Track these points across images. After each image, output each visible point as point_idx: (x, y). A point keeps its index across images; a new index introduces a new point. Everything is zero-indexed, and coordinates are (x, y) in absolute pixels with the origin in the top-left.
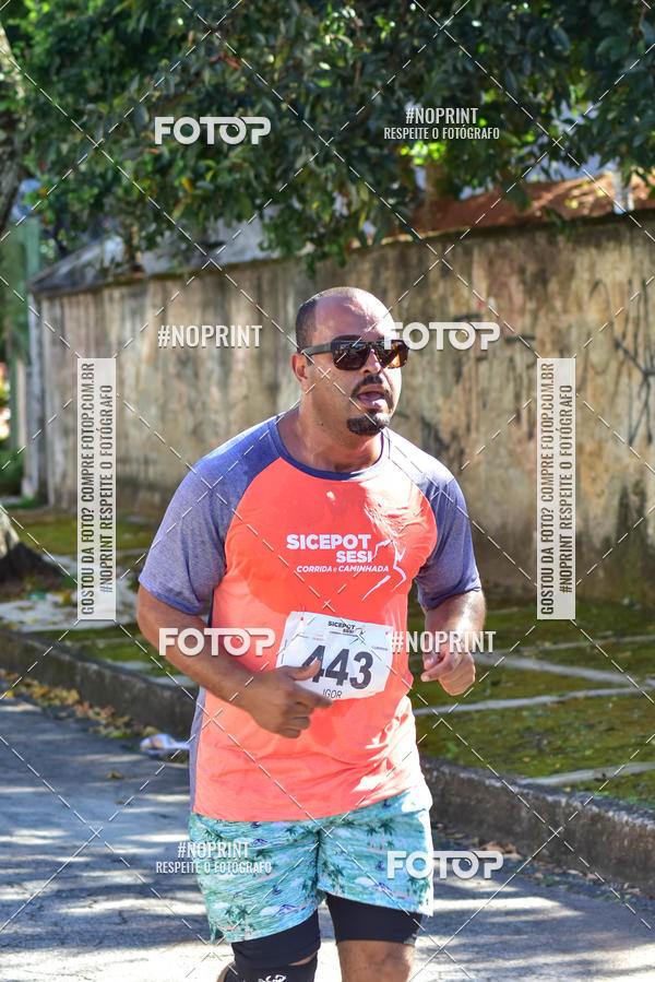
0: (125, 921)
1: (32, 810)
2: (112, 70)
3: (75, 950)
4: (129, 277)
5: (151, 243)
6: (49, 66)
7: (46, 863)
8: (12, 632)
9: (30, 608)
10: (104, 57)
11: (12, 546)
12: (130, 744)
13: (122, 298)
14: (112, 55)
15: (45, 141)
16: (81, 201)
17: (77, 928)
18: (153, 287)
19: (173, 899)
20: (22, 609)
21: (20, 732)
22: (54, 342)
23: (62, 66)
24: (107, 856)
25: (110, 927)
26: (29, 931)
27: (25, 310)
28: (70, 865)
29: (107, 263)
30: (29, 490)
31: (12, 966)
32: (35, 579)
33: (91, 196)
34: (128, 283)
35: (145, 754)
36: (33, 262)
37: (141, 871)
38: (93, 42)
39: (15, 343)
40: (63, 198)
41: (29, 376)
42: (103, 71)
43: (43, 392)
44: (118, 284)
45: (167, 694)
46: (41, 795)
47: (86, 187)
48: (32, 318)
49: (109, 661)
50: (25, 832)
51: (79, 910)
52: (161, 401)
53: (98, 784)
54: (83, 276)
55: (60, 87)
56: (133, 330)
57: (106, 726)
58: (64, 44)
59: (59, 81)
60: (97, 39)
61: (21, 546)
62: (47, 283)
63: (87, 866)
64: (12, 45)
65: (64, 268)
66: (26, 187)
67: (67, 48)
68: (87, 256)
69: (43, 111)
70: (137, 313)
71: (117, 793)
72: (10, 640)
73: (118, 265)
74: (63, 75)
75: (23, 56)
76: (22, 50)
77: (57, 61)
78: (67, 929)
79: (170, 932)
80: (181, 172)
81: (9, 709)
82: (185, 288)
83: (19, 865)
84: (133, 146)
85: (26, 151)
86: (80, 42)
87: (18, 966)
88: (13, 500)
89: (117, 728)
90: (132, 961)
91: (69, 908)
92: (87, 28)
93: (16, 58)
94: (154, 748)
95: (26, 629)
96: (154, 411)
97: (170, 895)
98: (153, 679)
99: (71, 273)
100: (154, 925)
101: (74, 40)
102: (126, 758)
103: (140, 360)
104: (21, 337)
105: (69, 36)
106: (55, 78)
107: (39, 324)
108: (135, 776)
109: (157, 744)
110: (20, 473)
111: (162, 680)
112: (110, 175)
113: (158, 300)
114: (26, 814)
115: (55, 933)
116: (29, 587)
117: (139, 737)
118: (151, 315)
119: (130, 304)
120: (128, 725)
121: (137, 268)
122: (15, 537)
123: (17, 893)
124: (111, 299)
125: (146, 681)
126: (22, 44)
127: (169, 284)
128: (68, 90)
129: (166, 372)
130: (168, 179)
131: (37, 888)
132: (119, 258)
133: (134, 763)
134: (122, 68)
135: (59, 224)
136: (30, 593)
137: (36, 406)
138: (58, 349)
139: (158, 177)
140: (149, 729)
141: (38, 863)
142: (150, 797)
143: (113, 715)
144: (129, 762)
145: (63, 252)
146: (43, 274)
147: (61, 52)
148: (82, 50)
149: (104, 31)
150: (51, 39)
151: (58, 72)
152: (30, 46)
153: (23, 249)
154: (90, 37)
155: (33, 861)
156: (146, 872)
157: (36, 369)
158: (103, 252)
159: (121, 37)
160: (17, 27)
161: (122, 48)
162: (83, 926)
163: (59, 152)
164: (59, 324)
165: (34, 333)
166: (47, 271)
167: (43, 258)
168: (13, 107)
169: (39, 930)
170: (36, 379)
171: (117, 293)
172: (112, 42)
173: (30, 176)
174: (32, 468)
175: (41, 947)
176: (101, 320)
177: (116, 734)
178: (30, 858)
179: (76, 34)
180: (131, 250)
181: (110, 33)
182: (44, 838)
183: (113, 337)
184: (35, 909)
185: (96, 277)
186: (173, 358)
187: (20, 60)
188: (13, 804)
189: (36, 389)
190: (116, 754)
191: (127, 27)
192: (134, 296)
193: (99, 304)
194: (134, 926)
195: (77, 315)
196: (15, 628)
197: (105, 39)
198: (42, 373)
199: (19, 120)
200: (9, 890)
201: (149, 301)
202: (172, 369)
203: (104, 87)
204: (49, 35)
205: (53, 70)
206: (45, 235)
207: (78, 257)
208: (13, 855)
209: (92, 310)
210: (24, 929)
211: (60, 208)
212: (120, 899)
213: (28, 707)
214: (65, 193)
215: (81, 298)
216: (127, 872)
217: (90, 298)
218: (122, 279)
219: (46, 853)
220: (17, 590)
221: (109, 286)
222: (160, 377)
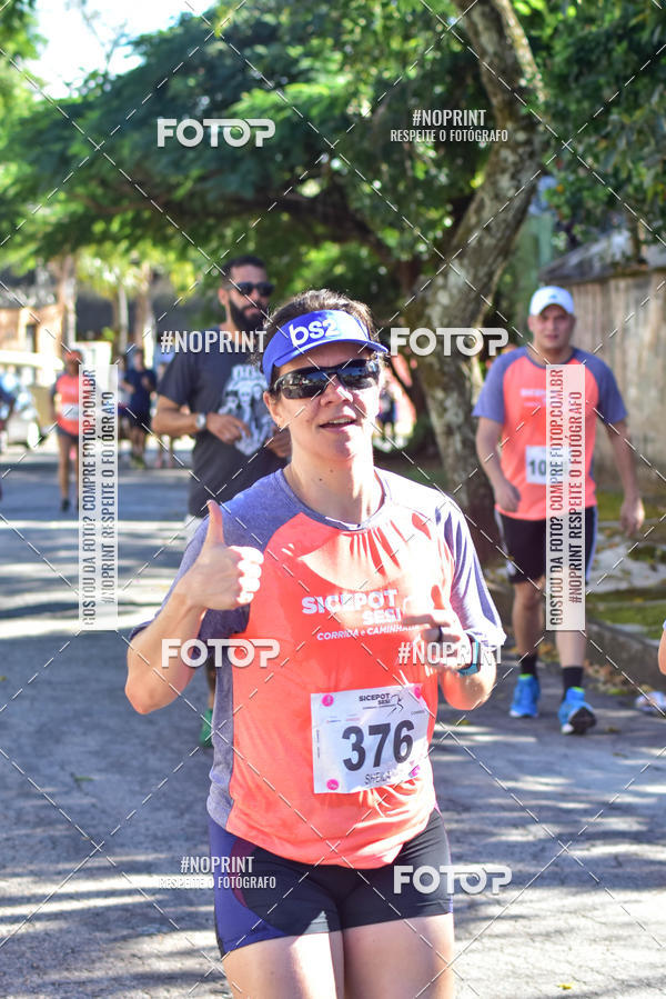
0: (620, 865)
1: (535, 758)
2: (625, 78)
3: (574, 890)
4: (634, 269)
5: (656, 237)
6: (568, 74)
7: (550, 808)
10: (619, 66)
12: (626, 700)
13: (627, 289)
14: (626, 64)
16: (595, 198)
17: (576, 869)
18: (655, 280)
23: (580, 74)
24: (605, 804)
25: (607, 870)
26: (532, 870)
28: (571, 811)
29: (618, 257)
33: (605, 195)
34: (634, 274)
35: (640, 710)
36: (546, 253)
37: (635, 819)
38: (609, 52)
40: (578, 195)
42: (617, 79)
44: (624, 275)
47: (600, 186)
49: (609, 623)
50: (530, 779)
51: (579, 853)
52: (661, 385)
53: (597, 737)
54: (591, 267)
55: (578, 93)
56: (637, 318)
57: (605, 683)
58: (582, 54)
59: (577, 88)
60: (613, 49)
62: (558, 273)
63: (585, 812)
64: (534, 55)
65: (574, 259)
66: (545, 184)
67: (584, 58)
68: (596, 249)
69: (560, 115)
70: (640, 304)
71: (614, 746)
73: (628, 259)
74: (581, 83)
75: (544, 65)
76: (544, 60)
77: (575, 69)
78: (567, 870)
79: (662, 877)
85: (545, 151)
86: (597, 52)
89: (615, 685)
90: (627, 902)
92: (603, 39)
93: (538, 66)
94: (649, 705)
96: (653, 393)
98: (648, 641)
99: (581, 264)
100: (647, 869)
101: (591, 51)
102: (623, 714)
103: (642, 346)
105: (587, 47)
106: (573, 85)
108: (631, 731)
109: (651, 702)
113: (660, 291)
115: (556, 873)
117: (636, 694)
118: (654, 305)
119: (634, 294)
120: (625, 683)
121: (642, 261)
123: (522, 835)
124: (617, 289)
125: (643, 643)
126: (544, 54)
128: (585, 97)
131: (541, 831)
132: (627, 253)
133: (631, 719)
135: (574, 218)
140: (645, 687)
141: (541, 808)
142: (644, 750)
143: (610, 673)
144: (626, 718)
145: (573, 243)
146: (554, 265)
147: (579, 61)
148: (599, 59)
149: (619, 42)
150: (569, 50)
151: (577, 79)
152: (551, 56)
153: (536, 241)
154: (605, 48)
155: (537, 806)
156: (641, 820)
158: (610, 246)
159: (635, 48)
160: (539, 38)
161: (635, 58)
162: (581, 868)
166: (558, 261)
167: (557, 252)
169: (541, 869)
171: (622, 284)
172: (626, 52)
173: (548, 174)
175: (543, 886)
176: (607, 307)
177: (613, 690)
178: (533, 803)
179: (593, 44)
180: (637, 243)
181: (625, 44)
182: (547, 784)
183: (618, 323)
184: (538, 851)
185: (603, 269)
187: (542, 68)
190: (614, 709)
191: (640, 39)
192: (638, 286)
193: (606, 293)
194: (629, 869)
195: (585, 303)
197: (620, 49)
199: (538, 123)
200: (514, 831)
201: (651, 291)
204: (567, 46)
205: (571, 79)
206: (558, 227)
207: (587, 249)
209: (599, 299)
210: (527, 868)
211: (576, 204)
212: (616, 844)
214: (580, 190)
215: (590, 288)
216: (622, 819)
217: (597, 288)
218: (629, 271)
219: (549, 800)
221: (615, 277)
222: (660, 362)
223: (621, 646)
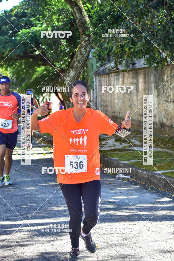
0: (111, 216)
2: (111, 24)
3: (100, 223)
4: (117, 72)
5: (120, 63)
10: (109, 21)
12: (114, 176)
13: (114, 75)
14: (111, 21)
15: (97, 40)
16: (104, 54)
18: (121, 73)
19: (122, 211)
22: (99, 85)
24: (108, 201)
25: (107, 218)
27: (93, 78)
29: (110, 68)
33: (106, 53)
35: (117, 178)
36: (95, 67)
37: (115, 205)
38: (107, 17)
39: (91, 86)
40: (100, 53)
41: (93, 93)
42: (109, 24)
43: (96, 96)
44: (113, 73)
47: (105, 51)
48: (94, 80)
49: (110, 157)
51: (101, 213)
52: (123, 99)
53: (106, 185)
54: (106, 71)
55: (99, 28)
56: (117, 83)
62: (97, 72)
64: (89, 19)
65: (102, 69)
66: (93, 51)
67: (101, 19)
68: (107, 66)
69: (96, 34)
70: (118, 79)
71: (110, 187)
77: (98, 22)
79: (121, 219)
80: (126, 47)
82: (128, 73)
84: (115, 42)
85: (92, 42)
86: (104, 18)
90: (112, 225)
92: (105, 15)
94: (119, 177)
96: (121, 101)
97: (121, 211)
98: (119, 162)
99: (103, 70)
100: (117, 217)
102: (113, 179)
104: (92, 85)
105: (101, 17)
107: (96, 82)
108: (114, 184)
109: (120, 176)
111: (121, 162)
112: (111, 48)
113: (122, 76)
118: (121, 80)
119: (116, 77)
121: (117, 69)
126: (91, 18)
127: (125, 73)
128: (101, 29)
130: (123, 49)
132: (113, 67)
135: (99, 59)
137: (95, 100)
138: (100, 87)
139: (121, 48)
142: (118, 188)
144: (113, 180)
145: (101, 66)
146: (96, 70)
147: (99, 20)
148: (104, 20)
150: (97, 17)
151: (99, 25)
152: (93, 19)
153: (92, 64)
156: (116, 205)
157: (95, 91)
158: (110, 65)
159: (113, 16)
161: (113, 19)
162: (102, 217)
164: (100, 81)
165: (95, 83)
166: (98, 69)
167: (97, 67)
168: (89, 33)
170: (95, 94)
171: (113, 75)
172: (111, 18)
173: (93, 48)
176: (110, 81)
179: (103, 16)
180: (116, 65)
181: (110, 16)
183: (112, 85)
185: (108, 71)
189: (95, 96)
190: (111, 178)
192: (117, 75)
193: (109, 77)
195: (104, 79)
197: (109, 17)
198: (96, 93)
199: (90, 36)
201: (120, 76)
206: (97, 62)
207: (105, 66)
209: (107, 78)
211: (99, 56)
212: (110, 211)
215: (105, 75)
216: (112, 205)
217: (107, 75)
218: (114, 71)
221: (111, 73)
223: (113, 163)
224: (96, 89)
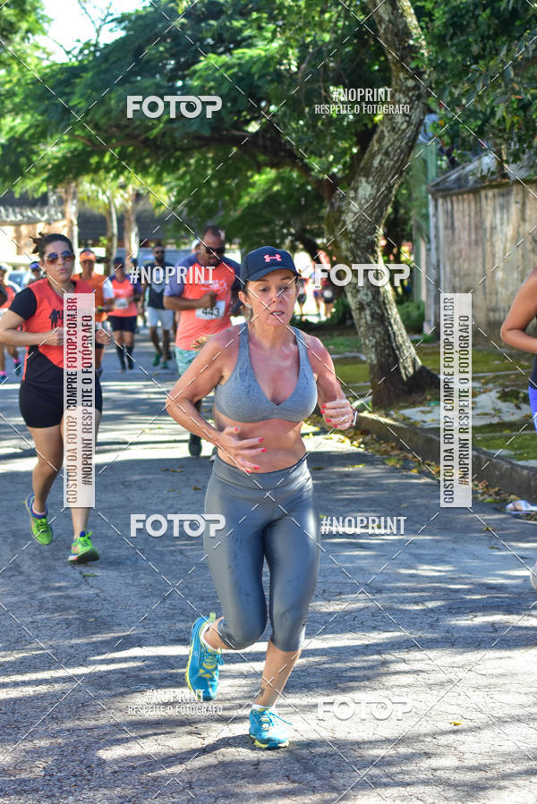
0: (496, 630)
1: (431, 552)
2: (489, 37)
3: (462, 650)
4: (499, 182)
5: (516, 157)
6: (445, 35)
7: (441, 589)
8: (417, 428)
9: (430, 412)
10: (484, 28)
11: (417, 369)
12: (499, 506)
13: (494, 196)
14: (489, 26)
15: (441, 87)
17: (462, 634)
19: (529, 615)
20: (423, 412)
21: (422, 497)
22: (446, 227)
23: (454, 34)
24: (484, 585)
25: (485, 634)
26: (429, 636)
27: (426, 205)
28: (457, 591)
29: (485, 172)
30: (428, 330)
31: (418, 661)
32: (432, 392)
33: (476, 126)
34: (498, 186)
35: (509, 514)
36: (432, 172)
38: (476, 17)
39: (419, 228)
40: (456, 127)
41: (428, 250)
42: (483, 37)
43: (438, 261)
44: (491, 187)
45: (525, 472)
46: (438, 541)
47: (472, 120)
48: (431, 210)
49: (484, 449)
50: (426, 567)
51: (464, 621)
52: (520, 268)
53: (477, 535)
54: (467, 181)
55: (453, 50)
56: (502, 219)
57: (482, 494)
58: (456, 19)
59: (452, 46)
60: (479, 15)
61: (423, 367)
62: (441, 187)
63: (469, 591)
64: (419, 21)
65: (454, 176)
66: (429, 119)
67: (457, 22)
68: (470, 167)
69: (441, 68)
70: (505, 207)
71: (490, 541)
72: (415, 433)
73: (493, 173)
74: (455, 41)
75: (427, 28)
76: (427, 23)
77: (451, 31)
78: (456, 635)
79: (528, 639)
81: (415, 481)
83: (422, 590)
84: (504, 93)
85: (429, 95)
86: (467, 17)
87: (422, 660)
88: (417, 337)
89: (490, 495)
90: (501, 658)
91: (457, 620)
92: (471, 8)
93: (422, 28)
94: (517, 510)
95: (426, 426)
96: (515, 275)
97: (527, 613)
98: (515, 462)
99: (458, 179)
100: (516, 633)
101: (462, 16)
102: (496, 517)
103: (506, 240)
104: (424, 224)
105: (459, 13)
106: (449, 43)
107: (436, 215)
108: (504, 529)
109: (518, 507)
110: (422, 318)
111: (522, 463)
112: (488, 111)
113: (519, 198)
114: (427, 554)
115: (448, 638)
116: (428, 397)
117: (506, 502)
118: (514, 208)
119: (499, 200)
120: (497, 493)
121: (505, 176)
122: (419, 362)
124: (486, 197)
125: (510, 463)
126: (427, 19)
127: (527, 187)
128: (459, 52)
129: (524, 249)
130: (528, 114)
132: (493, 169)
133: (501, 520)
134: (496, 36)
135: (453, 144)
136: (430, 400)
137: (433, 272)
138: (449, 232)
139: (520, 112)
140: (512, 497)
141: (436, 589)
142: (514, 544)
143: (487, 486)
144: (498, 520)
145: (453, 164)
146: (439, 180)
147: (454, 25)
148: (468, 24)
149: (484, 10)
150: (446, 16)
151: (451, 39)
152: (432, 20)
153: (425, 162)
154: (473, 14)
155: (432, 587)
157: (433, 246)
158: (481, 164)
159: (496, 14)
160: (423, 7)
161: (496, 21)
162: (466, 633)
163: (451, 94)
164: (450, 215)
165: (432, 220)
166: (442, 177)
167: (440, 170)
168: (420, 65)
169: (436, 635)
170: (433, 252)
171: (490, 194)
172: (489, 18)
173: (431, 111)
174: (430, 314)
175: (438, 647)
176: (479, 212)
177: (489, 499)
178: (430, 585)
179: (464, 12)
180: (500, 164)
181: (488, 11)
182: (440, 571)
183: (488, 224)
184: (433, 621)
185: (475, 182)
186: (530, 238)
187: (425, 30)
188: (418, 548)
189: (434, 260)
190: (490, 514)
191: (500, 6)
192: (502, 195)
193: (478, 200)
194: (502, 633)
195: (463, 209)
196: (419, 426)
197: (485, 15)
198: (437, 249)
199: (424, 72)
200: (415, 607)
201: (513, 199)
202: (529, 246)
203: (484, 49)
204: (445, 13)
205: (448, 37)
206: (441, 152)
207: (463, 168)
208: (418, 583)
209: (473, 204)
210: (426, 634)
211: (454, 134)
212: (493, 614)
213: (428, 480)
215: (465, 196)
217: (471, 196)
218: (494, 183)
219: (441, 582)
220: (420, 399)
221: (484, 188)
222: (520, 251)
223: (494, 466)
224: (437, 236)
